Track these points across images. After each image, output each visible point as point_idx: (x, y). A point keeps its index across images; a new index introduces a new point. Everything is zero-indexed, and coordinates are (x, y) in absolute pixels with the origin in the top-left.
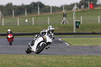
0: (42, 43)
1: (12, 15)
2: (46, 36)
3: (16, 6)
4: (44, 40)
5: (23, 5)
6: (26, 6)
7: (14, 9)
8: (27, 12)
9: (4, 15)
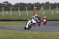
0: (30, 24)
1: (49, 9)
2: (32, 20)
3: (51, 3)
4: (32, 22)
5: (55, 3)
6: (57, 3)
7: (50, 5)
8: (58, 7)
9: (44, 9)
